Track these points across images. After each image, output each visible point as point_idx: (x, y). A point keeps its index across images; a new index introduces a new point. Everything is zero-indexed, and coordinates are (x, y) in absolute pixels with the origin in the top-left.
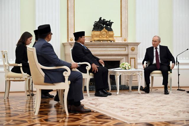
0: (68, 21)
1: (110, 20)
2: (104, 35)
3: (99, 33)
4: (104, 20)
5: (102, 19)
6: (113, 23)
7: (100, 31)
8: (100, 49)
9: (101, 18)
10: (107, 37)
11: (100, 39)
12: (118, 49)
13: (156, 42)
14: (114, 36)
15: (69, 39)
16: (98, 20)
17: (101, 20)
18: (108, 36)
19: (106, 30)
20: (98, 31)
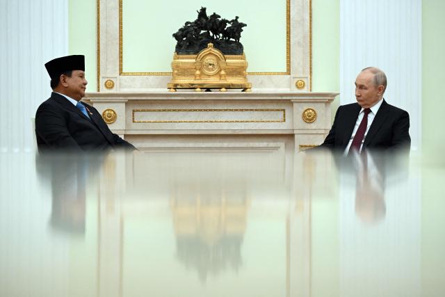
0: (98, 24)
1: (237, 18)
2: (209, 70)
3: (194, 61)
4: (215, 16)
5: (209, 14)
6: (246, 25)
7: (195, 56)
8: (193, 116)
9: (203, 10)
10: (221, 76)
11: (196, 82)
12: (256, 116)
13: (366, 89)
14: (248, 70)
15: (102, 82)
16: (193, 17)
17: (206, 18)
18: (223, 72)
19: (216, 52)
20: (188, 53)
